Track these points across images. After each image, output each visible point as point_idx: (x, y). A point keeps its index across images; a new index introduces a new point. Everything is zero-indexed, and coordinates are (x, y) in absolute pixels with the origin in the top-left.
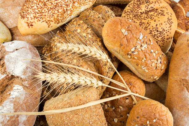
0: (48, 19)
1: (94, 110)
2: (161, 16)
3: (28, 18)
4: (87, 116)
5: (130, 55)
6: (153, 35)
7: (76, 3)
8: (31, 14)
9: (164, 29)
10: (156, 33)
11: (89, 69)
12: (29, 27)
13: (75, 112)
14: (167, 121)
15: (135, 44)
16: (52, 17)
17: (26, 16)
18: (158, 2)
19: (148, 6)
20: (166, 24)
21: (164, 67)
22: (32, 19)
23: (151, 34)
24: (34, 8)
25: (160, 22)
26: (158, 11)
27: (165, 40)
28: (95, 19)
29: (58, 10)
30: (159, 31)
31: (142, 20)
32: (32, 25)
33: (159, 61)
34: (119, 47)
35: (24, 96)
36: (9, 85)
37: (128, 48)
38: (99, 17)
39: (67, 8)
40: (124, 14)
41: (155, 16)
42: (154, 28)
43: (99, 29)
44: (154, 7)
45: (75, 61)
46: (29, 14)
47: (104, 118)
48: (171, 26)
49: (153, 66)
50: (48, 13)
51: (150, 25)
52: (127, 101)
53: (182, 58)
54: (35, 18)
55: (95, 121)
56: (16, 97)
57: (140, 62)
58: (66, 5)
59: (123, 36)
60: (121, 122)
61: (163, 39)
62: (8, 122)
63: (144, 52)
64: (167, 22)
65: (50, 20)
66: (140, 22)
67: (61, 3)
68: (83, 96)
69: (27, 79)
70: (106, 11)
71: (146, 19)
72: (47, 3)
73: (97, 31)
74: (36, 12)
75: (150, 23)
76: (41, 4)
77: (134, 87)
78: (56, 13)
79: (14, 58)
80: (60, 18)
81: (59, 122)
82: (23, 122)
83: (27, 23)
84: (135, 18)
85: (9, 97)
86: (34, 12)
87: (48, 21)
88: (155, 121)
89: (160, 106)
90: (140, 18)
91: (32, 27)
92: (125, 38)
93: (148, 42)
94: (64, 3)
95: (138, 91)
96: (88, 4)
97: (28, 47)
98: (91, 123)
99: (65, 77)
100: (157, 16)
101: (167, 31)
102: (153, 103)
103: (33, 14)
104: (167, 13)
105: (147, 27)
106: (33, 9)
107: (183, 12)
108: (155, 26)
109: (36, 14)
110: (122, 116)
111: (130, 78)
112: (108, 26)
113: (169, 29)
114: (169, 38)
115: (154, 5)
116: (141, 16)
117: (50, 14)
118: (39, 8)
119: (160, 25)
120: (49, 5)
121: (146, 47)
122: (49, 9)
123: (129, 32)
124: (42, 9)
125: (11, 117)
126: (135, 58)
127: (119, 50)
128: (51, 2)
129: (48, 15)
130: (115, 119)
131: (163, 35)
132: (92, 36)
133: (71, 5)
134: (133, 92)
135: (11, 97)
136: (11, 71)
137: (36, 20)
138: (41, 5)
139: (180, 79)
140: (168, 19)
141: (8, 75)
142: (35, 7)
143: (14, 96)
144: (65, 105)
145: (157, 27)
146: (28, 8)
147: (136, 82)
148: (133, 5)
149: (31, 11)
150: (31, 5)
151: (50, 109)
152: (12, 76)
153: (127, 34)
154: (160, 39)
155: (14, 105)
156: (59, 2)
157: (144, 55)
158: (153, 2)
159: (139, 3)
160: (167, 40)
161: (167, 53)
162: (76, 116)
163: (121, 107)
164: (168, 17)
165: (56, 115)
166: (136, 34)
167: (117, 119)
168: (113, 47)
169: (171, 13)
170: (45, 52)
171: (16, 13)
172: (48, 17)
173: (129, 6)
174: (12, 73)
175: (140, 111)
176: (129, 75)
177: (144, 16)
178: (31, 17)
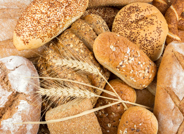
0: (43, 35)
1: (89, 118)
2: (150, 25)
3: (24, 36)
4: (82, 123)
5: (119, 68)
6: (143, 44)
7: (68, 17)
8: (27, 32)
9: (153, 38)
10: (146, 43)
11: (82, 81)
12: (25, 44)
13: (72, 121)
14: (151, 124)
15: (122, 58)
16: (46, 33)
17: (22, 34)
18: (148, 10)
19: (138, 15)
20: (155, 33)
21: (152, 76)
22: (27, 37)
23: (141, 43)
24: (28, 26)
25: (149, 32)
26: (148, 20)
27: (155, 48)
28: (86, 32)
29: (51, 26)
30: (148, 40)
31: (132, 30)
32: (27, 42)
33: (147, 71)
34: (108, 61)
35: (29, 109)
36: (15, 100)
37: (116, 63)
38: (90, 30)
39: (59, 23)
40: (116, 22)
41: (144, 26)
42: (144, 38)
43: (91, 43)
44: (145, 15)
45: (70, 75)
46: (25, 32)
47: (98, 124)
48: (160, 34)
49: (140, 76)
50: (42, 31)
51: (139, 35)
52: (119, 108)
53: (167, 68)
54: (30, 36)
55: (90, 127)
56: (23, 110)
57: (128, 73)
58: (58, 21)
59: (111, 52)
60: (114, 126)
61: (153, 48)
62: (18, 130)
63: (131, 65)
64: (156, 31)
65: (44, 36)
66: (131, 32)
67: (53, 20)
68: (78, 106)
69: (30, 95)
70: (97, 22)
71: (136, 29)
72: (40, 21)
73: (89, 44)
74: (31, 30)
75: (140, 32)
76: (35, 22)
77: (125, 95)
78: (49, 29)
79: (16, 76)
80: (52, 33)
81: (59, 129)
82: (30, 130)
83: (23, 40)
84: (125, 27)
85: (17, 110)
86: (29, 30)
87: (43, 37)
88: (140, 124)
89: (146, 112)
90: (130, 27)
91: (28, 44)
92: (114, 54)
93: (136, 55)
94: (56, 19)
95: (129, 98)
96: (79, 14)
97: (26, 64)
98: (86, 128)
99: (62, 92)
100: (146, 25)
101: (157, 40)
102: (140, 110)
103: (28, 32)
104: (156, 22)
105: (137, 37)
106: (28, 28)
107: (175, 16)
108: (144, 36)
109: (31, 32)
110: (115, 121)
111: (121, 87)
112: (98, 43)
113: (158, 37)
114: (159, 46)
115: (144, 14)
116: (131, 26)
117: (44, 31)
118: (33, 26)
119: (150, 34)
120: (42, 23)
121: (134, 60)
122: (43, 26)
123: (117, 48)
124: (36, 27)
125: (21, 127)
126: (124, 70)
127: (109, 64)
128: (44, 20)
129: (42, 32)
130: (108, 125)
131: (152, 44)
132: (84, 51)
133: (63, 20)
134: (124, 100)
135: (19, 110)
136: (16, 88)
137: (31, 37)
138: (35, 24)
139: (165, 87)
140: (157, 28)
141: (13, 92)
142: (30, 25)
143: (21, 110)
144: (63, 115)
145: (146, 36)
146: (23, 26)
147: (126, 90)
148: (124, 13)
149: (26, 30)
150: (26, 23)
151: (51, 119)
152: (17, 92)
153: (115, 50)
154: (149, 47)
155: (22, 116)
156: (52, 19)
157: (131, 68)
158: (143, 10)
159: (129, 11)
160: (157, 48)
161: (159, 59)
162: (73, 123)
163: (113, 114)
164: (157, 26)
165: (56, 124)
166: (124, 50)
167: (110, 124)
168: (103, 61)
169: (161, 21)
170: (41, 65)
171: (8, 26)
172: (42, 34)
173: (120, 14)
174: (17, 90)
175: (128, 117)
176: (120, 84)
177: (134, 26)
178: (26, 35)
